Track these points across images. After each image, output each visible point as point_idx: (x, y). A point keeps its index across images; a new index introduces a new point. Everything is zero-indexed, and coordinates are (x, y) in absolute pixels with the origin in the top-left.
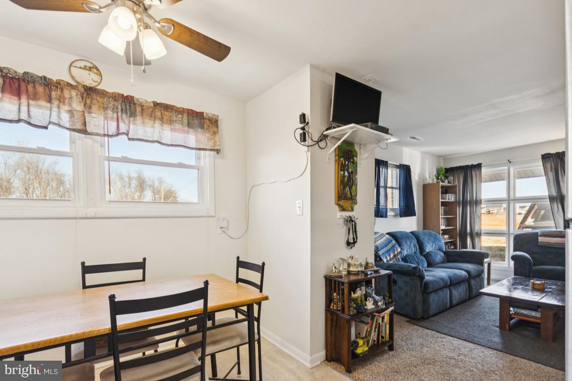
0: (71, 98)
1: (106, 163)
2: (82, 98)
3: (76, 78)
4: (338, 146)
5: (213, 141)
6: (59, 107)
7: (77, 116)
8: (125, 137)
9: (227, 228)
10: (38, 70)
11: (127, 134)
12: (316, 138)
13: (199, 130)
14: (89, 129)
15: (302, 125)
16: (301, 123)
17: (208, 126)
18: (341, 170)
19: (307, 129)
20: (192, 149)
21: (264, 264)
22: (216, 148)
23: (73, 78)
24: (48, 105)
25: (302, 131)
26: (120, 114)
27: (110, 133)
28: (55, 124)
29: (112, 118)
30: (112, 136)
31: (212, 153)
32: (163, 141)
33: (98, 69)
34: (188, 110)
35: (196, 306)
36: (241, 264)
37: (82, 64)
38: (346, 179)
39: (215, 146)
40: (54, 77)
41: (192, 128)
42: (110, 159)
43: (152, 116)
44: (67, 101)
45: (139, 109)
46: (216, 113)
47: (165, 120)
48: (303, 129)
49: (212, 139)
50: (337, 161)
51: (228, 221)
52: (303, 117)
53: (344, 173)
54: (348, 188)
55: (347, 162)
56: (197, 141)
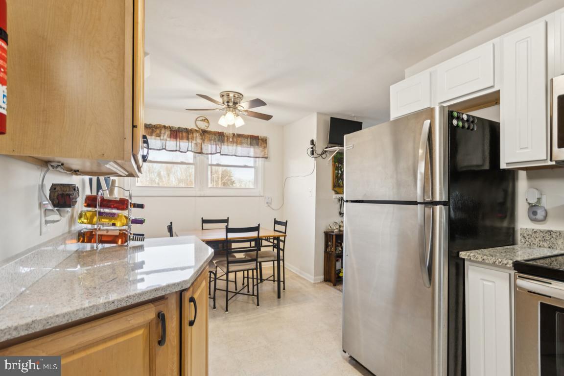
0: (196, 137)
1: (209, 167)
2: (201, 136)
3: (199, 126)
4: (334, 156)
5: (263, 152)
6: (192, 142)
7: (199, 145)
8: (219, 154)
9: (271, 203)
10: (184, 126)
11: (220, 153)
12: (320, 153)
13: (256, 146)
14: (203, 151)
15: (312, 146)
16: (311, 145)
17: (261, 143)
18: (336, 170)
19: (314, 149)
20: (252, 157)
21: (287, 221)
22: (265, 156)
23: (197, 126)
24: (187, 141)
25: (312, 149)
26: (217, 142)
27: (212, 153)
28: (190, 151)
29: (214, 144)
31: (263, 159)
32: (237, 155)
33: (207, 120)
34: (250, 135)
35: (254, 234)
36: (276, 222)
37: (201, 119)
38: (339, 175)
39: (265, 155)
40: (189, 127)
41: (252, 145)
42: (211, 165)
43: (233, 142)
44: (195, 138)
45: (226, 138)
46: (266, 136)
47: (238, 143)
48: (312, 148)
49: (263, 151)
50: (334, 165)
51: (271, 200)
52: (312, 142)
53: (338, 172)
54: (341, 180)
55: (340, 165)
56: (255, 153)
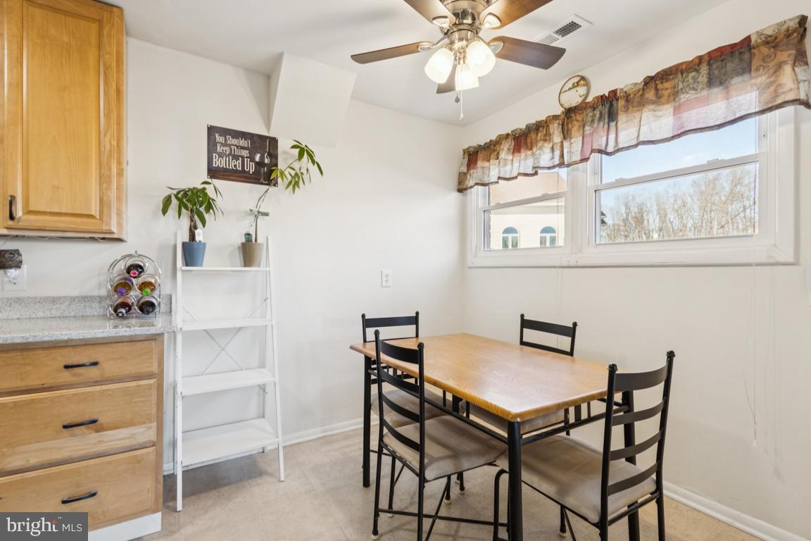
30: (608, 154)
